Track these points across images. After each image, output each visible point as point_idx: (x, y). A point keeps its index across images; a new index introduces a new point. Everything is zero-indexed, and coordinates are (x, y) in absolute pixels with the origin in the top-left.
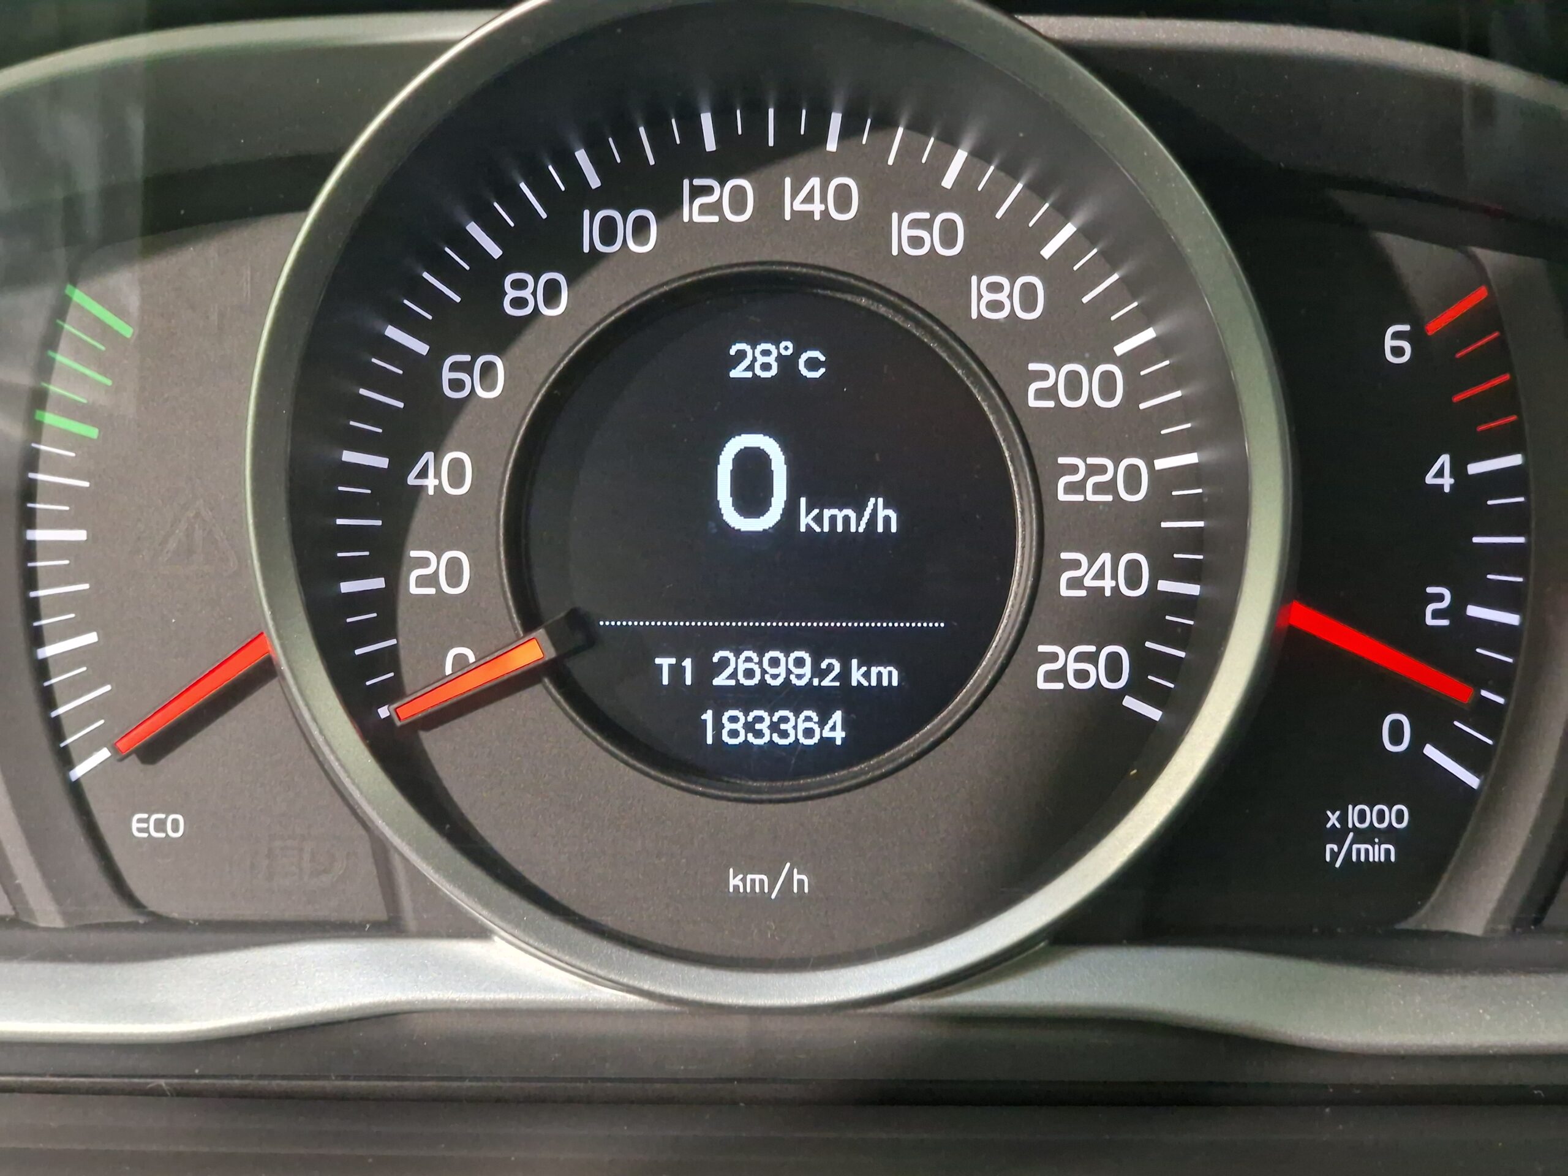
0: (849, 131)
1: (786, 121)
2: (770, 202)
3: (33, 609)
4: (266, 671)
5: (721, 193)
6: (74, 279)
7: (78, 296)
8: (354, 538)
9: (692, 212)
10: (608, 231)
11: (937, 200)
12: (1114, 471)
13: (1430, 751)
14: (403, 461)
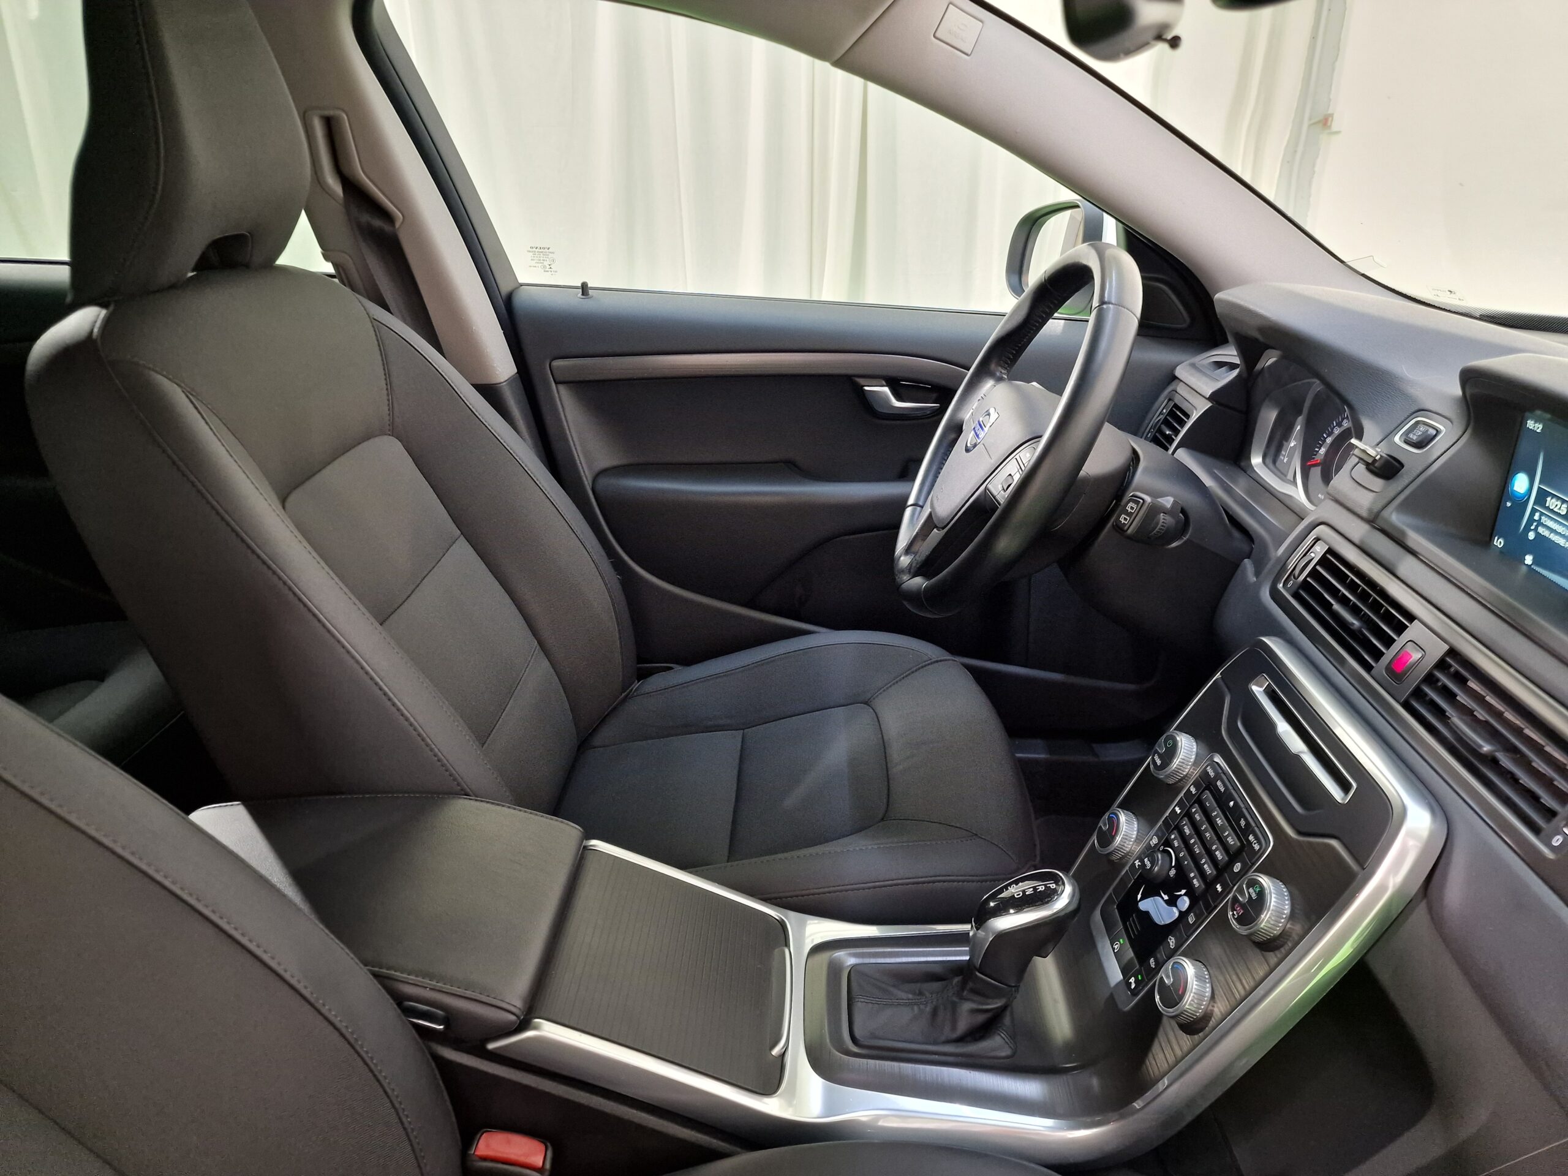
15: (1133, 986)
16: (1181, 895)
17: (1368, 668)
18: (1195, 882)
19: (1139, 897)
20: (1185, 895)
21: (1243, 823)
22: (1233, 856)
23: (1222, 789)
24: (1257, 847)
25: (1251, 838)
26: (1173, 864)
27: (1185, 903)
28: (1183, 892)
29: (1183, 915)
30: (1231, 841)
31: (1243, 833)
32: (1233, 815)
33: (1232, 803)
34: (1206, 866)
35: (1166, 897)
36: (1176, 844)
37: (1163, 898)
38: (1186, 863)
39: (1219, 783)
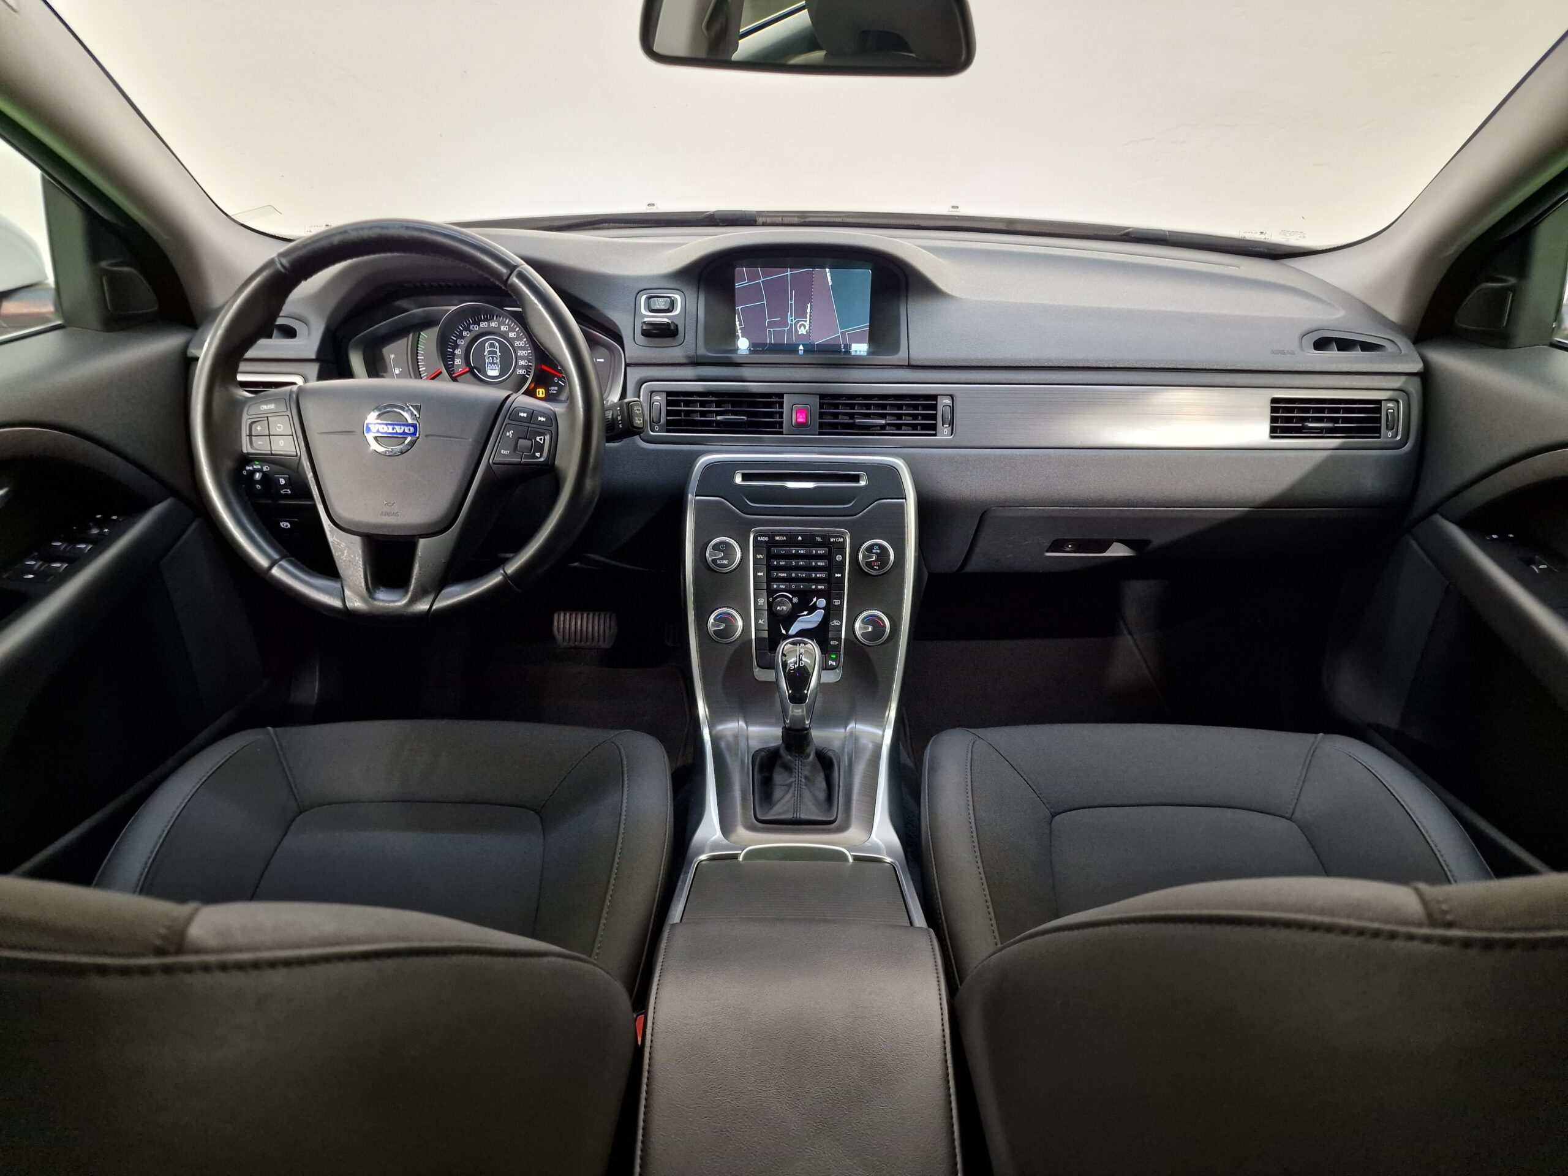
0: (496, 317)
1: (490, 317)
2: (489, 325)
3: (418, 365)
4: (441, 373)
5: (484, 324)
6: (421, 331)
7: (422, 333)
8: (449, 358)
9: (481, 326)
10: (473, 327)
11: (505, 325)
12: (524, 352)
13: (560, 382)
14: (454, 350)
15: (834, 664)
16: (816, 602)
17: (781, 433)
18: (819, 587)
19: (784, 632)
20: (817, 599)
21: (818, 539)
22: (829, 557)
23: (785, 538)
24: (842, 540)
25: (832, 540)
26: (791, 596)
27: (822, 602)
28: (815, 599)
29: (827, 608)
30: (821, 552)
31: (825, 544)
32: (810, 541)
33: (800, 538)
34: (818, 575)
35: (805, 613)
36: (782, 587)
37: (804, 615)
38: (802, 587)
39: (777, 538)
